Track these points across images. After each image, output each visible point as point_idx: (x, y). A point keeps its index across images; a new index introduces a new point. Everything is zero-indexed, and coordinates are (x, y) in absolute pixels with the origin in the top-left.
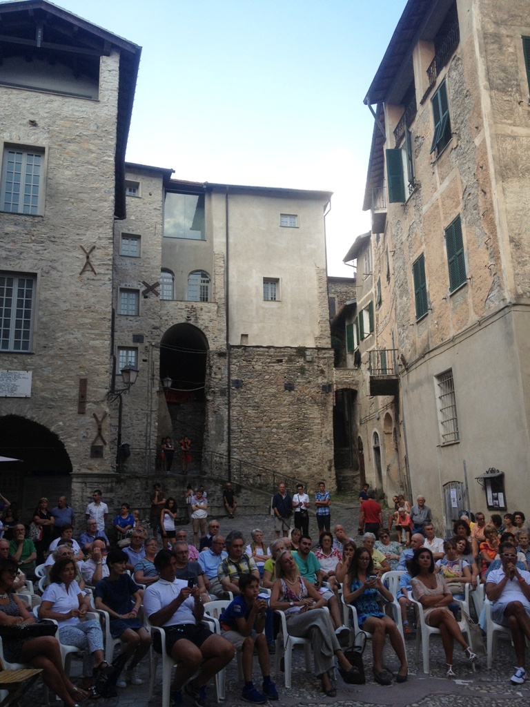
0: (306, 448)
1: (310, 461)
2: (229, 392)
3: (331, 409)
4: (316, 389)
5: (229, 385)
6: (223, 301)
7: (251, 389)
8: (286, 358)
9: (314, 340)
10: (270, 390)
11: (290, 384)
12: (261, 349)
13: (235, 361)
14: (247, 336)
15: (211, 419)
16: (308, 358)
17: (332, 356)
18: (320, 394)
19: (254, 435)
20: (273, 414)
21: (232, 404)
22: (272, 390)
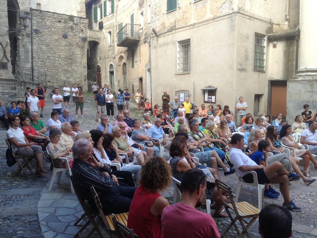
1: (75, 76)
3: (86, 50)
4: (79, 39)
5: (31, 32)
7: (44, 35)
8: (63, 20)
10: (55, 37)
11: (65, 35)
12: (50, 13)
13: (35, 18)
14: (40, 4)
15: (21, 50)
16: (75, 22)
17: (87, 22)
18: (81, 42)
19: (46, 60)
20: (56, 50)
21: (33, 42)
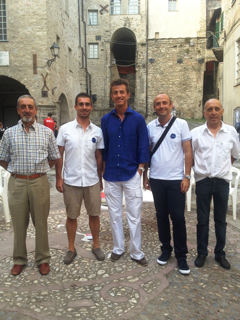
0: (187, 95)
1: (189, 102)
2: (147, 65)
3: (203, 73)
4: (195, 62)
5: (147, 62)
6: (145, 13)
7: (158, 64)
8: (179, 45)
9: (196, 33)
10: (169, 64)
11: (180, 60)
12: (165, 40)
13: (151, 48)
14: (158, 33)
15: (138, 81)
16: (192, 44)
17: (206, 42)
18: (197, 65)
19: (160, 88)
20: (170, 77)
21: (148, 72)
22: (170, 64)
